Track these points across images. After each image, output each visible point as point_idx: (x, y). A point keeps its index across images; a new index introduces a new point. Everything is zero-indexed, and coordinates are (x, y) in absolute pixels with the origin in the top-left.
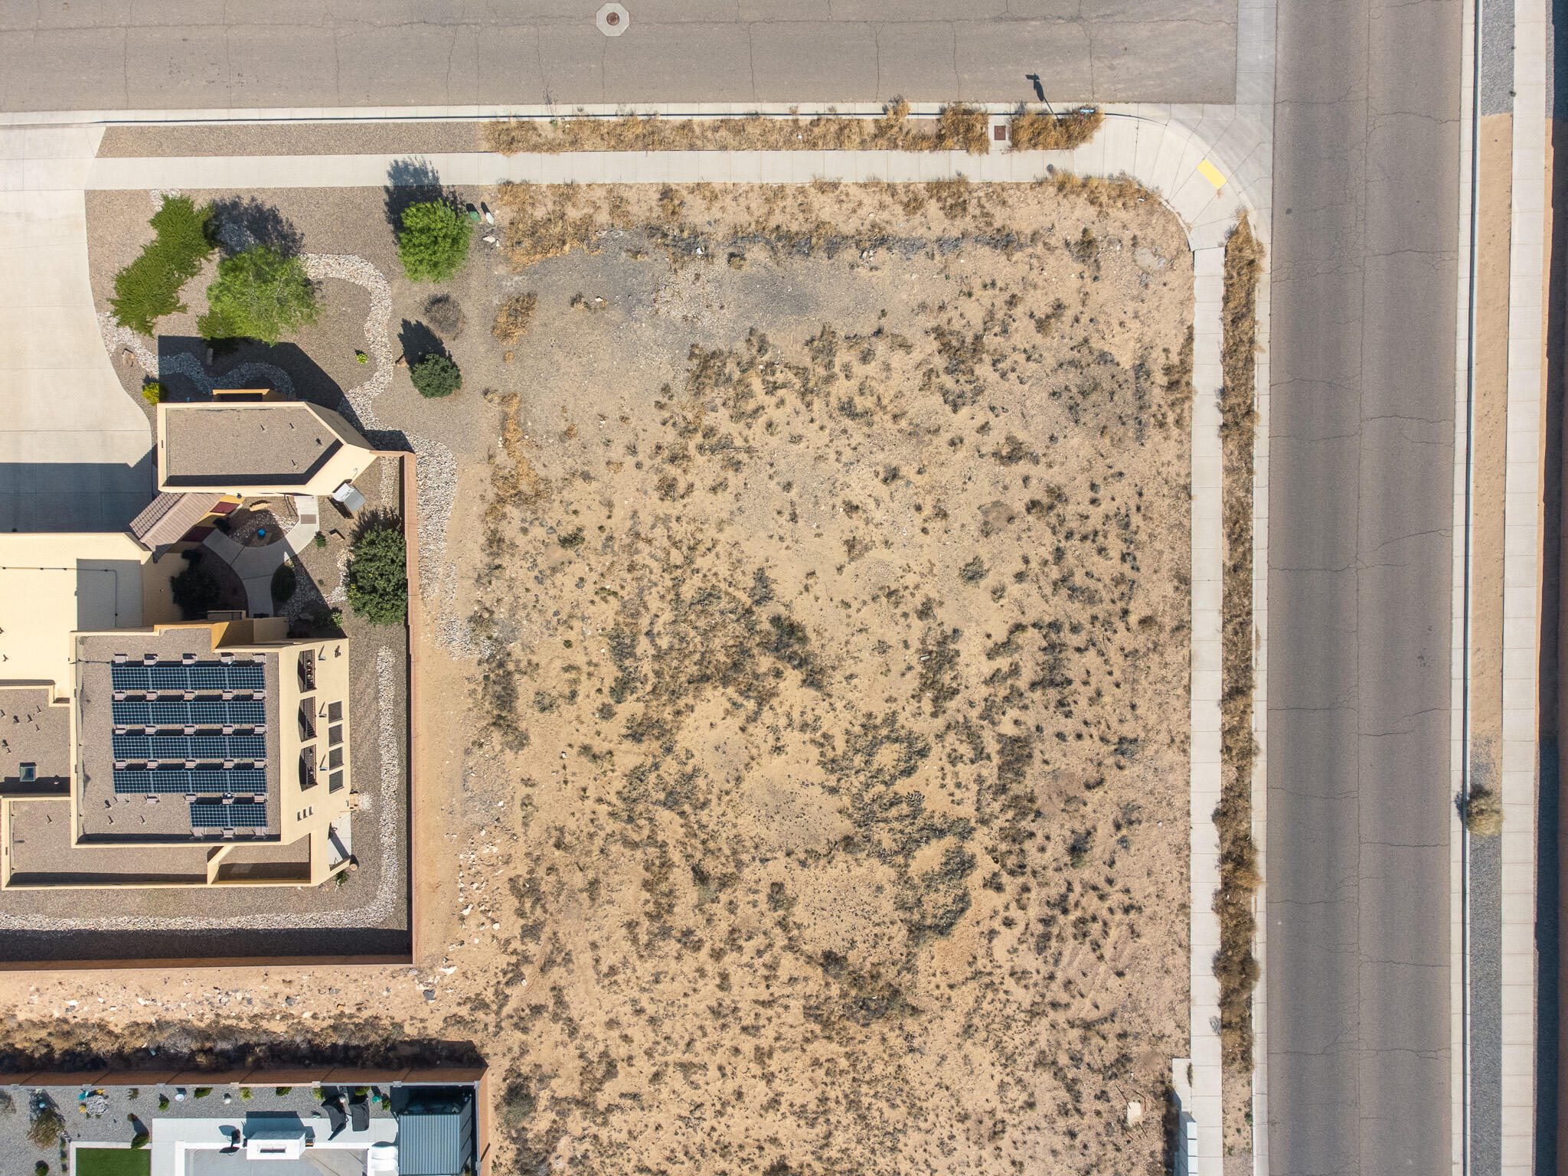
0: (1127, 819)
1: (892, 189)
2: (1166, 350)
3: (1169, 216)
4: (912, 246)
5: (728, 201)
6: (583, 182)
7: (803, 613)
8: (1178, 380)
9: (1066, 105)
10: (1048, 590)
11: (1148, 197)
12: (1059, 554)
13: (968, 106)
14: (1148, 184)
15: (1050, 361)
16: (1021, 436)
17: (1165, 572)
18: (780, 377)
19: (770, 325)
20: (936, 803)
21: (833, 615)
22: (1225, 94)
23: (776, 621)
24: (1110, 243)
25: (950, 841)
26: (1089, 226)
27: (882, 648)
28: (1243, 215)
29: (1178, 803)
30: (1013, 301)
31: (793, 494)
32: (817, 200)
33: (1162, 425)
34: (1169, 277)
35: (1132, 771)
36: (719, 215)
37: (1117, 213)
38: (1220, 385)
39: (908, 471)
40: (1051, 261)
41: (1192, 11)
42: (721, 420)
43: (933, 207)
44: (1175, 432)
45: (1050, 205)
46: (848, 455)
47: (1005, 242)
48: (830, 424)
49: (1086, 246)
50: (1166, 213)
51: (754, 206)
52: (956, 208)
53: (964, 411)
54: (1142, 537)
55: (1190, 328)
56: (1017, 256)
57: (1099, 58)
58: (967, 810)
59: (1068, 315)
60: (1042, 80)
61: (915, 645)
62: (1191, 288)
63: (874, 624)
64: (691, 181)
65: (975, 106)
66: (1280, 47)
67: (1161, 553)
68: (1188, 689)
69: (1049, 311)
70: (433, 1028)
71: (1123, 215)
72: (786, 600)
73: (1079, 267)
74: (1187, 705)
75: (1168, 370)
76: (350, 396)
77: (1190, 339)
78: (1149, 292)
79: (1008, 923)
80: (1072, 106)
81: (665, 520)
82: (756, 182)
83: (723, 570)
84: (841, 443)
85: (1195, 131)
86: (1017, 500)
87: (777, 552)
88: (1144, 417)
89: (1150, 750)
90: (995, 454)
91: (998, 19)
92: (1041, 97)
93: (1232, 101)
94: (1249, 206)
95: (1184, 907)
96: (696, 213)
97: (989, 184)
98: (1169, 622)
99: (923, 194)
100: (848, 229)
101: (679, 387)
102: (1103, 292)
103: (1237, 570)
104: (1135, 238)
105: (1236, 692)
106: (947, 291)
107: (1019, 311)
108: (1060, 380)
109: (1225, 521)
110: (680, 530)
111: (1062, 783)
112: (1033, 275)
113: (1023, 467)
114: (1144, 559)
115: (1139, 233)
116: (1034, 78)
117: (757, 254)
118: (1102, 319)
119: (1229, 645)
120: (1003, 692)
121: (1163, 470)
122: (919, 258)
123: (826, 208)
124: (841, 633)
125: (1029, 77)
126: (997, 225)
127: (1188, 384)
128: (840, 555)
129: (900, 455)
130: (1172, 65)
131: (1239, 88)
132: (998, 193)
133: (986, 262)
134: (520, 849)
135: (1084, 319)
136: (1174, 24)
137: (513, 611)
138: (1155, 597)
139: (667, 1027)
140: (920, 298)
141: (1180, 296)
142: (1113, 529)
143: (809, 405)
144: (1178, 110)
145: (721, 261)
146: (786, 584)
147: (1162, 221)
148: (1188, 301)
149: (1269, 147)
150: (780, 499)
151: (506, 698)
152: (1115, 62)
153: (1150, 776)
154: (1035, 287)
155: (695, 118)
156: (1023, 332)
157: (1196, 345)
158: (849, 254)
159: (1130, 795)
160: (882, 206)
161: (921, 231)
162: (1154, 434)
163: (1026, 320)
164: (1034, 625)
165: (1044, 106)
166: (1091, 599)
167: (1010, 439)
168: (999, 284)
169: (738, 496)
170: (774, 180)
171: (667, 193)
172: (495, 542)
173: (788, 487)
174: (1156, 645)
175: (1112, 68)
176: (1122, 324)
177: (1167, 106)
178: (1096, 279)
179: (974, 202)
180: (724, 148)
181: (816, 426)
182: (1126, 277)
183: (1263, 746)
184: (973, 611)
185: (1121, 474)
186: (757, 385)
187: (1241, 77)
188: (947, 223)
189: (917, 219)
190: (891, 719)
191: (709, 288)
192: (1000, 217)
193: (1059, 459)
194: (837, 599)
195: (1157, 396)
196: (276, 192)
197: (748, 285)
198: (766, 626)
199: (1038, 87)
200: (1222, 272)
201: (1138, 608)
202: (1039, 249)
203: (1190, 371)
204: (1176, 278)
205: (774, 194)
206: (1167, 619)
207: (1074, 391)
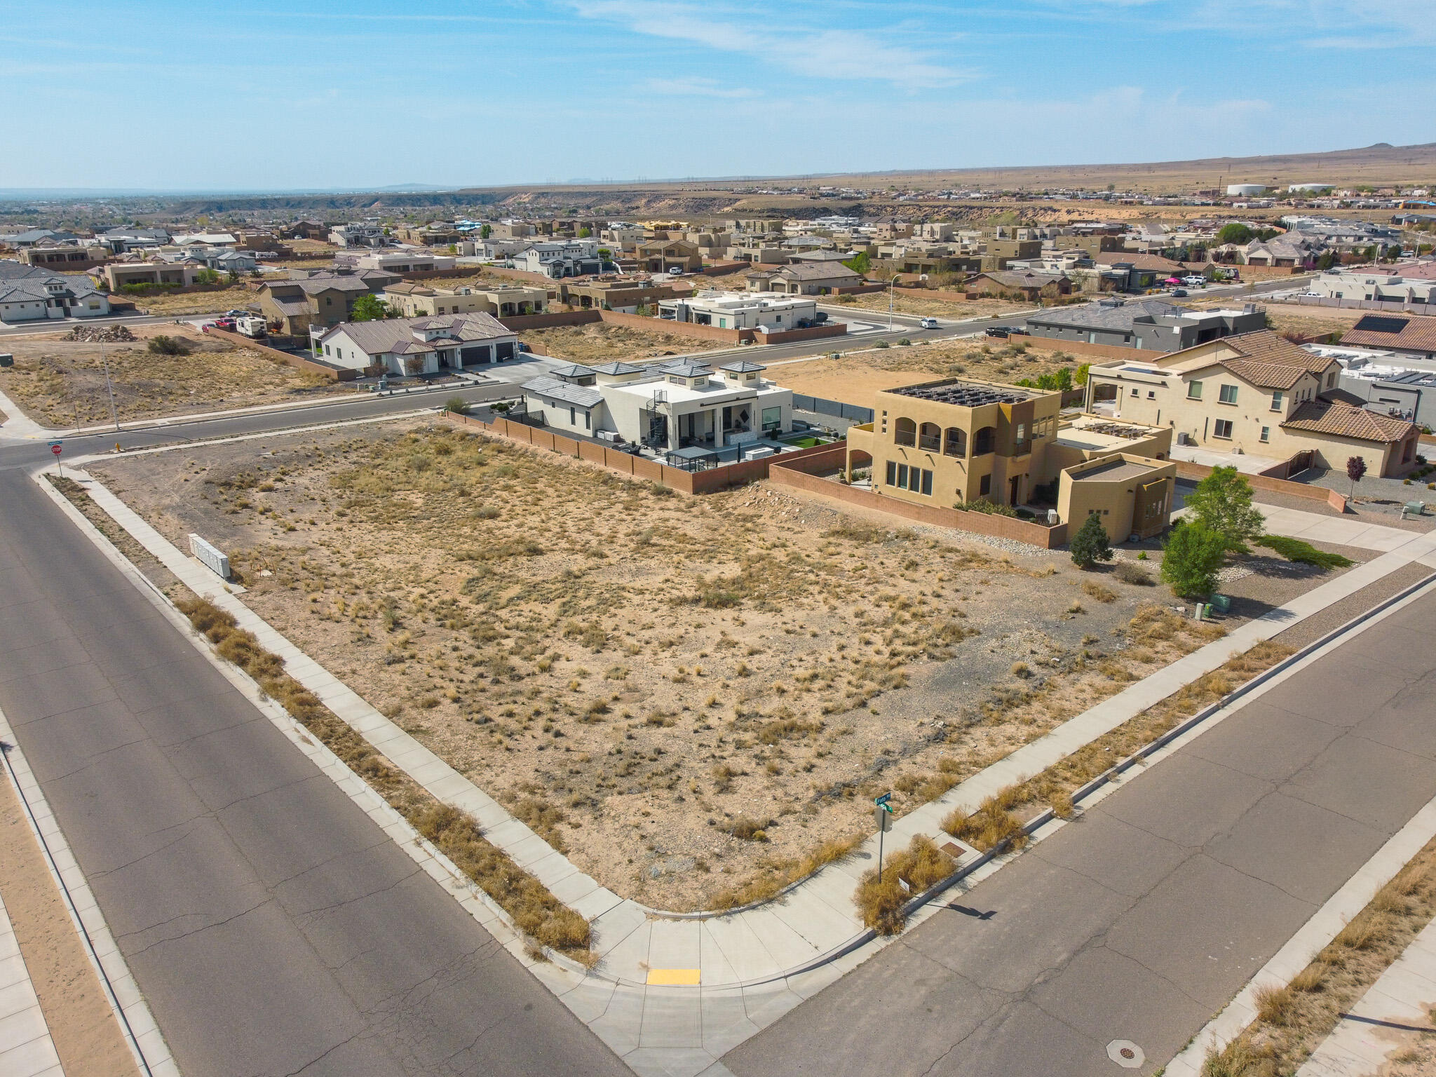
0: (365, 640)
2: (577, 826)
3: (685, 910)
4: (912, 748)
5: (1088, 696)
6: (1187, 657)
7: (727, 613)
8: (542, 818)
9: (924, 919)
10: (542, 689)
11: (729, 905)
12: (552, 702)
13: (1015, 855)
14: (747, 921)
15: (691, 763)
16: (664, 729)
17: (441, 729)
18: (899, 659)
19: (948, 666)
20: (530, 606)
21: (702, 619)
22: (744, 1060)
23: (740, 604)
24: (730, 849)
25: (502, 601)
26: (767, 846)
27: (648, 627)
28: (593, 967)
29: (324, 657)
30: (776, 772)
31: (808, 636)
32: (1028, 730)
33: (528, 788)
34: (634, 869)
35: (382, 653)
36: (1078, 687)
37: (748, 874)
38: (489, 837)
39: (736, 682)
40: (774, 807)
42: (906, 629)
43: (933, 775)
44: (510, 791)
45: (828, 835)
46: (794, 663)
47: (839, 793)
48: (829, 664)
49: (749, 832)
50: (695, 906)
51: (1066, 703)
52: (910, 787)
53: (731, 718)
54: (482, 734)
55: (565, 853)
56: (811, 793)
57: (947, 979)
58: (502, 612)
59: (710, 790)
60: (976, 921)
61: (624, 637)
62: (597, 877)
63: (666, 631)
64: (1127, 691)
65: (1009, 858)
67: (454, 734)
68: (361, 695)
69: (733, 783)
70: (735, 492)
71: (744, 877)
72: (744, 612)
73: (741, 819)
74: (354, 689)
75: (560, 818)
77: (557, 845)
78: (643, 848)
79: (422, 597)
80: (914, 923)
81: (872, 593)
82: (1086, 713)
83: (803, 600)
84: (808, 664)
85: (743, 998)
86: (621, 708)
87: (779, 619)
88: (553, 784)
89: (371, 665)
90: (674, 714)
91: (1101, 934)
92: (956, 907)
93: (725, 1059)
94: (590, 982)
95: (281, 630)
96: (1093, 679)
97: (905, 814)
98: (411, 712)
99: (953, 777)
100: (977, 732)
101: (958, 621)
102: (693, 821)
103: (359, 756)
104: (707, 870)
106: (840, 749)
107: (762, 770)
108: (668, 761)
109: (401, 773)
110: (856, 595)
111: (435, 638)
112: (779, 793)
113: (640, 720)
114: (466, 727)
115: (707, 876)
116: (986, 916)
117: (1019, 685)
118: (673, 806)
119: (335, 724)
120: (528, 649)
121: (498, 770)
122: (895, 747)
123: (1013, 729)
124: (685, 619)
125: (992, 913)
126: (859, 798)
127: (527, 820)
128: (733, 638)
129: (754, 683)
130: (852, 1036)
132: (889, 816)
133: (835, 774)
134: (771, 522)
135: (691, 798)
137: (902, 547)
138: (437, 717)
139: (613, 521)
140: (859, 735)
141: (604, 865)
142: (515, 726)
143: (857, 662)
144: (790, 1003)
145: (1030, 666)
146: (753, 616)
147: (693, 899)
148: (591, 867)
149: (620, 1051)
150: (812, 630)
151: (852, 535)
152: (923, 991)
153: (362, 658)
154: (767, 788)
155: (1191, 718)
156: (740, 763)
157: (547, 847)
158: (954, 720)
159: (371, 648)
160: (973, 754)
161: (919, 759)
163: (747, 770)
164: (534, 674)
165: (944, 903)
166: (499, 696)
167: (671, 725)
168: (803, 774)
169: (843, 618)
170: (1077, 721)
171: (1131, 678)
172: (952, 550)
173: (815, 636)
174: (412, 699)
175: (921, 982)
176: (647, 814)
177: (806, 997)
178: (712, 823)
179: (903, 798)
180: (1144, 714)
181: (838, 659)
182: (681, 840)
184: (598, 663)
185: (541, 749)
186: (911, 649)
188: (904, 773)
189: (934, 762)
190: (604, 612)
191: (1018, 654)
192: (863, 803)
193: (613, 735)
194: (709, 626)
195: (557, 801)
196: (1318, 585)
197: (996, 669)
198: (743, 601)
199: (972, 912)
200: (571, 906)
201: (448, 707)
202: (797, 807)
203: (534, 828)
204: (624, 873)
205: (1063, 715)
206: (414, 713)
207: (646, 762)
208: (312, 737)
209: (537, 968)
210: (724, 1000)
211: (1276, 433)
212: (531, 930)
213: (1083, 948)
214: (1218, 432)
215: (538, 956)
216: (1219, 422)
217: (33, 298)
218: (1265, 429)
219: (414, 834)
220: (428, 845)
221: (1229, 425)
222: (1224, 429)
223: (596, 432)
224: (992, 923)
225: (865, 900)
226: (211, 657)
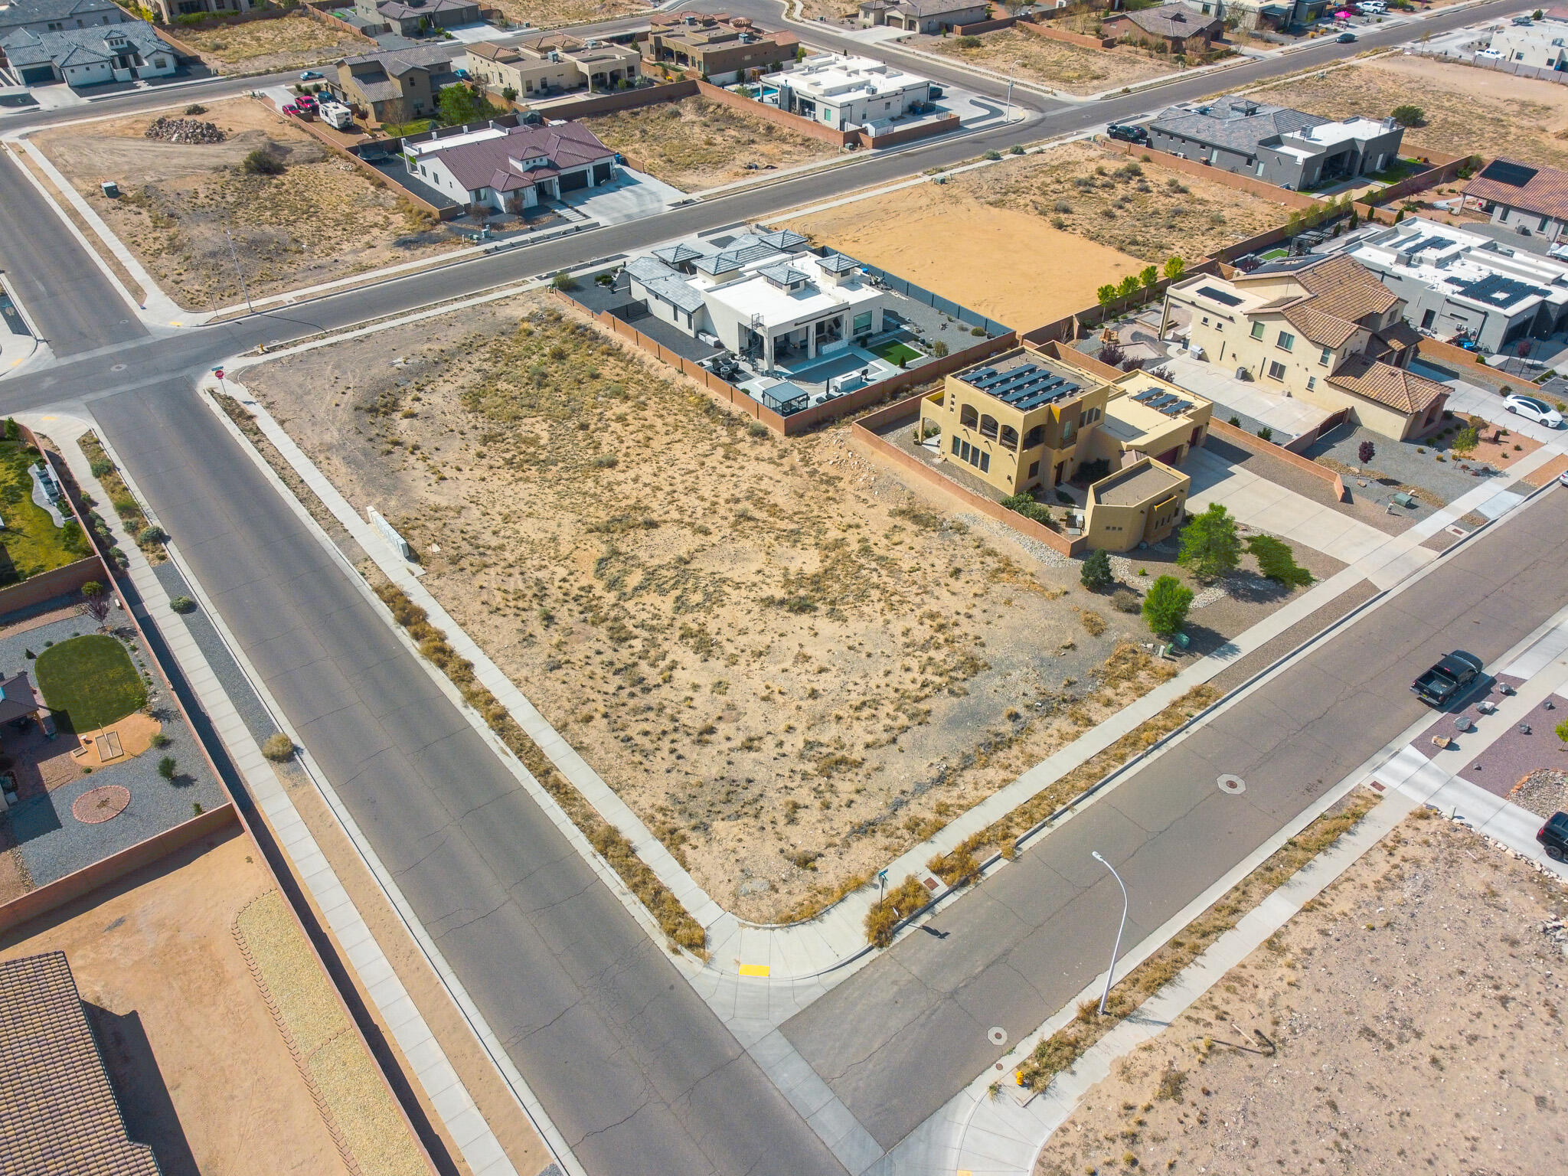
0: (529, 640)
1: (968, 808)
2: (695, 848)
3: (762, 921)
4: (921, 789)
5: (1053, 741)
6: (1139, 700)
7: (805, 619)
8: (672, 839)
9: (904, 936)
10: (665, 703)
11: (789, 921)
12: (674, 719)
13: (970, 887)
14: (800, 930)
15: (771, 793)
16: (753, 755)
17: (597, 746)
18: (927, 690)
19: (960, 704)
20: (651, 598)
21: (785, 626)
22: (791, 1029)
23: (815, 609)
24: (792, 875)
25: (629, 590)
26: (815, 874)
27: (743, 632)
28: (708, 961)
29: (501, 660)
30: (827, 806)
31: (864, 655)
32: (1003, 774)
33: (662, 810)
34: (731, 887)
35: (544, 657)
36: (1049, 731)
37: (802, 896)
38: (639, 854)
39: (806, 704)
40: (823, 840)
41: (870, 1066)
42: (938, 656)
43: (930, 816)
44: (649, 811)
45: (854, 867)
46: (851, 686)
47: (866, 829)
48: (876, 691)
49: (806, 862)
50: (768, 920)
51: (1036, 748)
52: (914, 826)
53: (801, 745)
54: (627, 753)
55: (688, 870)
56: (848, 828)
57: (910, 982)
58: (629, 605)
59: (782, 821)
60: (936, 939)
61: (725, 643)
62: (708, 892)
63: (758, 638)
64: (1083, 737)
65: (965, 891)
66: (776, 1094)
67: (607, 753)
68: (535, 706)
69: (797, 816)
70: (822, 435)
71: (799, 899)
72: (818, 620)
73: (801, 849)
74: (530, 699)
75: (684, 839)
76: (1129, 561)
77: (683, 863)
78: (737, 870)
79: (564, 580)
80: (898, 939)
81: (919, 606)
82: (1048, 759)
83: (865, 609)
84: (860, 689)
85: (793, 988)
86: (723, 729)
87: (844, 631)
88: (678, 807)
89: (538, 671)
90: (761, 738)
91: (1006, 953)
92: (925, 928)
93: (781, 1028)
94: (706, 971)
95: (463, 625)
96: (1062, 724)
97: (907, 851)
98: (574, 727)
99: (943, 819)
100: (969, 775)
101: (978, 651)
102: (770, 848)
103: (545, 773)
104: (777, 891)
105: (500, 721)
106: (872, 786)
107: (818, 804)
108: (755, 790)
109: (575, 790)
110: (906, 607)
111: (581, 637)
112: (827, 827)
113: (737, 743)
114: (615, 745)
115: (776, 896)
116: (943, 936)
117: (1007, 728)
118: (757, 834)
119: (522, 737)
120: (653, 653)
121: (640, 790)
122: (909, 787)
123: (993, 774)
124: (772, 624)
125: (947, 934)
126: (879, 835)
127: (663, 840)
128: (808, 651)
129: (819, 705)
130: (851, 1017)
131: (784, 1040)
132: (895, 852)
133: (866, 811)
134: (850, 488)
135: (768, 828)
136: (876, 1046)
137: (952, 542)
138: (593, 733)
139: (714, 477)
140: (887, 772)
141: (713, 882)
142: (649, 746)
143: (897, 690)
144: (820, 992)
145: (1019, 709)
146: (825, 625)
147: (767, 913)
148: (704, 883)
149: (724, 1019)
150: (868, 648)
151: (916, 518)
152: (895, 988)
153: (530, 662)
154: (819, 821)
155: (1121, 767)
156: (804, 795)
157: (676, 864)
158: (954, 762)
159: (535, 650)
160: (961, 797)
161: (924, 800)
162: (662, 801)
163: (807, 803)
164: (659, 686)
165: (918, 924)
166: (635, 711)
167: (758, 750)
168: (845, 809)
169: (892, 636)
170: (1039, 768)
171: (1090, 723)
172: (992, 553)
173: (869, 655)
174: (573, 712)
175: (895, 983)
176: (740, 840)
177: (829, 989)
178: (782, 851)
179: (907, 837)
180: (1087, 762)
181: (883, 685)
182: (762, 865)
183: (462, 710)
184: (706, 674)
185: (668, 771)
186: (938, 680)
187: (789, 1049)
188: (911, 814)
189: (933, 804)
190: (709, 611)
191: (1013, 695)
192: (881, 839)
193: (717, 758)
194: (790, 635)
195: (682, 823)
196: (1275, 611)
197: (995, 711)
198: (818, 605)
199: (935, 933)
200: (693, 915)
201: (599, 722)
202: (837, 840)
203: (668, 847)
204: (725, 890)
205: (1031, 761)
206: (576, 727)
207: (740, 790)
208: (508, 750)
209: (675, 959)
210: (782, 989)
211: (1320, 385)
212: (671, 933)
213: (993, 963)
214: (1272, 372)
215: (676, 951)
216: (1275, 365)
217: (97, 58)
218: (1312, 379)
219: (591, 848)
220: (601, 858)
221: (1283, 368)
222: (1277, 371)
223: (697, 332)
224: (943, 942)
225: (871, 923)
226: (417, 655)
